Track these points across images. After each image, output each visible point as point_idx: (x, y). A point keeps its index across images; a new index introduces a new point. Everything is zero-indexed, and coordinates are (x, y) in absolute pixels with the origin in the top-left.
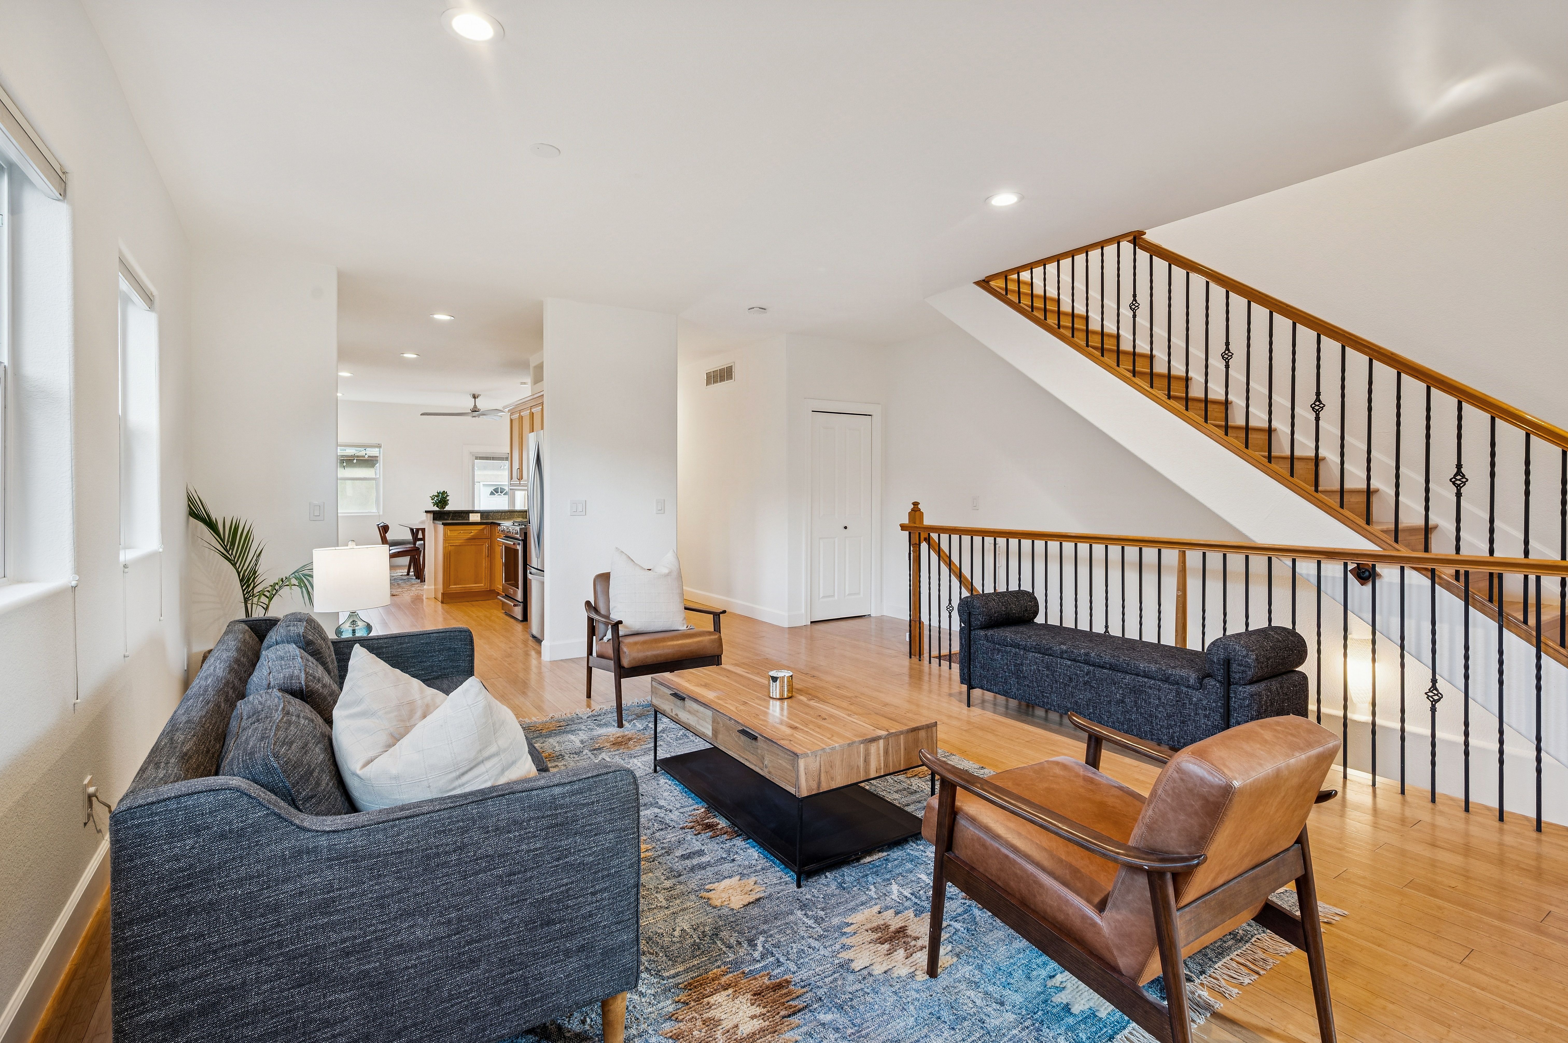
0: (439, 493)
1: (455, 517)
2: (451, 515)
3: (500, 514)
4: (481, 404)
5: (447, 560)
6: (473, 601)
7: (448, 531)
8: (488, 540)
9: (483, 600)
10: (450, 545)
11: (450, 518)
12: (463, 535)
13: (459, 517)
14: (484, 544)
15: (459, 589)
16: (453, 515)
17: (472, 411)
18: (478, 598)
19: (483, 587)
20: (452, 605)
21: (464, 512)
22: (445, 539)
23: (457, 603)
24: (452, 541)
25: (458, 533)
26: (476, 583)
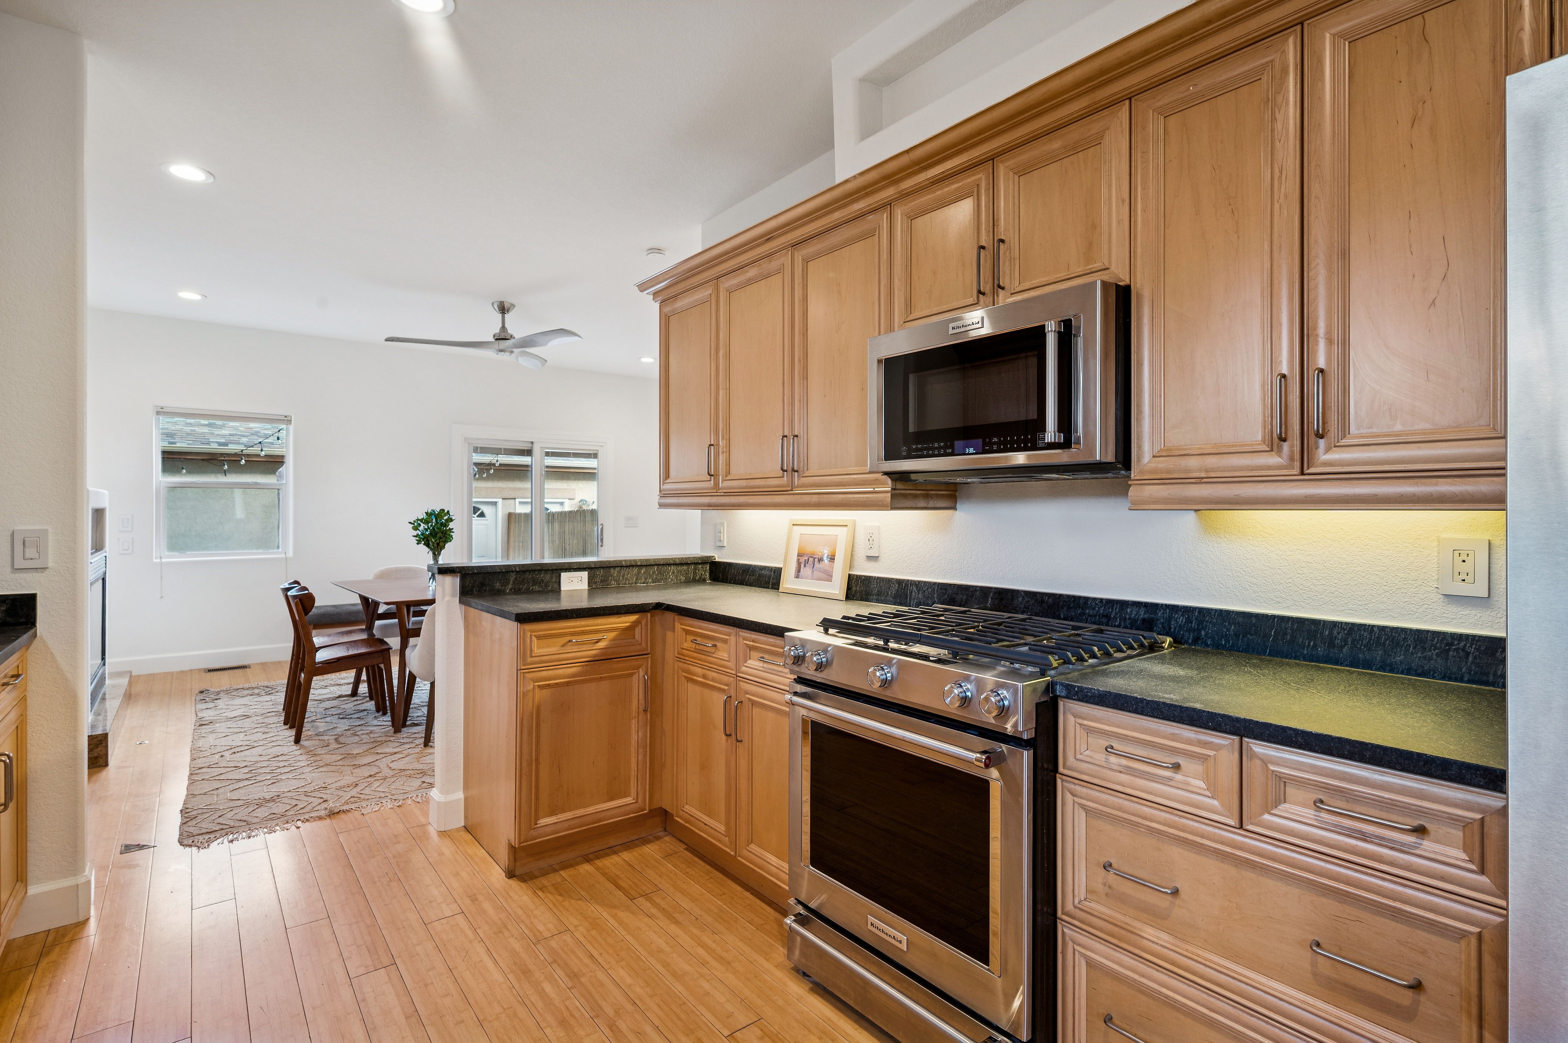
0: (429, 514)
1: (522, 582)
5: (530, 734)
6: (600, 854)
7: (531, 641)
8: (645, 658)
9: (628, 846)
10: (539, 686)
11: (510, 586)
12: (575, 649)
13: (533, 586)
14: (635, 673)
15: (566, 825)
16: (516, 579)
17: (496, 339)
18: (612, 841)
19: (632, 807)
20: (544, 881)
21: (546, 570)
22: (522, 667)
23: (555, 871)
24: (545, 674)
25: (562, 643)
26: (611, 799)
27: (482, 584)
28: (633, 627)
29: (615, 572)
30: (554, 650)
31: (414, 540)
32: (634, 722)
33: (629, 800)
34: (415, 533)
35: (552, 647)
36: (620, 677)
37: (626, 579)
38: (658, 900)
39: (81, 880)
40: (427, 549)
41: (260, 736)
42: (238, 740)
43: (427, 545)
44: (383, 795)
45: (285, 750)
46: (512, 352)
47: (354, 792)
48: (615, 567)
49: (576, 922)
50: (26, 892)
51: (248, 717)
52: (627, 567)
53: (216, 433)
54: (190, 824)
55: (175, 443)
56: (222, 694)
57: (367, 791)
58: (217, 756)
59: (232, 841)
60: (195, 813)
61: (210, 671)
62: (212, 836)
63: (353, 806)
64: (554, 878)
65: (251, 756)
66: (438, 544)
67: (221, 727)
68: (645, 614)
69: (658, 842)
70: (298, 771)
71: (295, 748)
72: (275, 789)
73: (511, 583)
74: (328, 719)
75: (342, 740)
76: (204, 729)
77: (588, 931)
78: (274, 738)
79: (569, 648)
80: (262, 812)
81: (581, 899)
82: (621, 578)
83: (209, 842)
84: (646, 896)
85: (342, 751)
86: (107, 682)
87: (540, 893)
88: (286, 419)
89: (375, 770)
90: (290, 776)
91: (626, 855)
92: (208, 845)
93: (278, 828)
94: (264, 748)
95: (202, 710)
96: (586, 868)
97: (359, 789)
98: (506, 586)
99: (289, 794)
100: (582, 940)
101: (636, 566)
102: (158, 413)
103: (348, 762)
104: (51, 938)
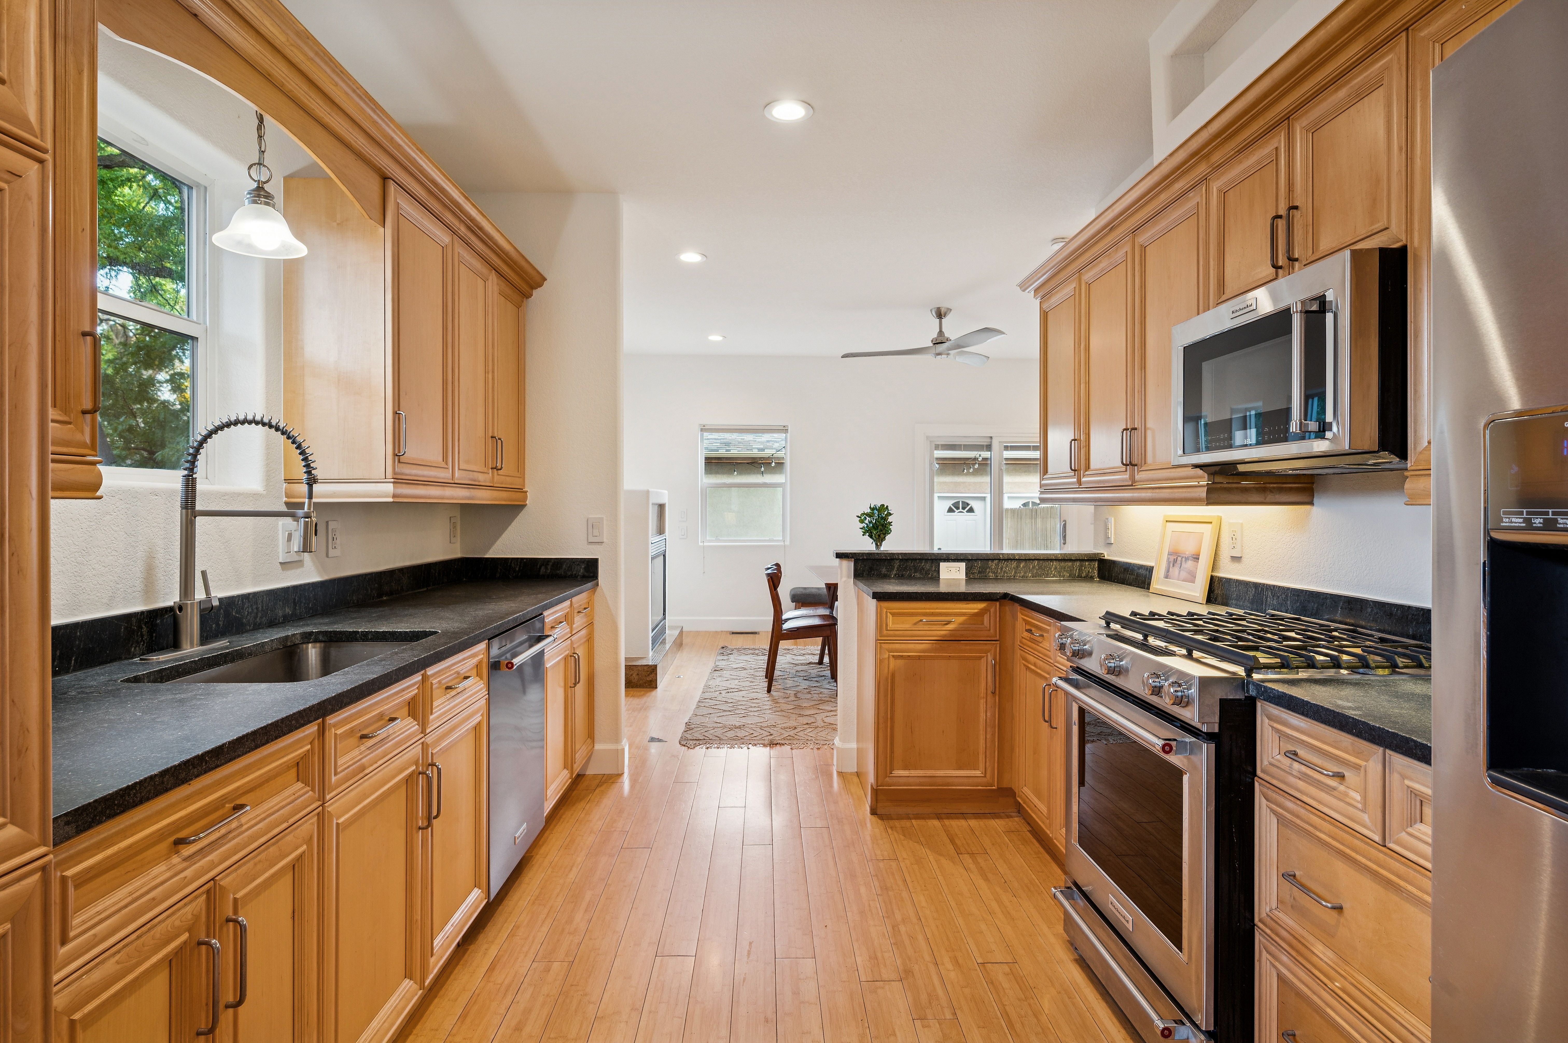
0: (872, 509)
1: (905, 569)
2: (897, 564)
3: (1014, 564)
4: (953, 329)
5: (886, 696)
6: (950, 816)
7: (887, 617)
8: (994, 644)
9: (977, 816)
10: (893, 656)
11: (894, 572)
12: (926, 627)
13: (915, 573)
14: (983, 657)
15: (918, 780)
16: (900, 566)
17: (934, 344)
18: (965, 808)
19: (979, 780)
20: (897, 823)
21: (926, 559)
22: (879, 638)
23: (909, 818)
24: (897, 646)
25: (915, 621)
26: (960, 768)
27: (871, 569)
28: (981, 614)
29: (993, 565)
30: (907, 626)
31: (861, 532)
32: (982, 701)
33: (978, 773)
34: (862, 525)
35: (905, 624)
36: (968, 658)
37: (1005, 572)
38: (980, 860)
39: (620, 748)
40: (871, 540)
41: (748, 684)
42: (733, 684)
43: (871, 536)
44: (810, 739)
45: (759, 696)
46: (948, 354)
47: (792, 733)
48: (993, 560)
49: (905, 856)
50: (594, 747)
51: (745, 669)
52: (1005, 560)
53: (758, 440)
54: (688, 732)
55: (729, 450)
56: (735, 651)
57: (801, 734)
58: (718, 693)
59: (708, 748)
60: (693, 726)
61: (733, 633)
62: (698, 742)
63: (787, 742)
64: (906, 823)
65: (737, 696)
66: (879, 536)
67: (726, 674)
68: (994, 602)
69: (1007, 820)
70: (762, 711)
71: (766, 695)
72: (744, 720)
73: (895, 569)
74: (796, 679)
75: (799, 695)
76: (717, 674)
77: (912, 864)
78: (755, 687)
79: (920, 627)
80: (731, 734)
81: (918, 842)
82: (999, 571)
83: (695, 746)
84: (972, 855)
85: (796, 703)
86: (667, 631)
87: (889, 831)
88: (784, 428)
89: (813, 720)
90: (756, 714)
91: (973, 823)
92: (694, 747)
93: (736, 746)
94: (747, 692)
95: (719, 660)
96: (936, 823)
97: (797, 730)
98: (890, 572)
99: (751, 726)
100: (904, 869)
101: (1015, 560)
102: (702, 430)
103: (797, 711)
104: (604, 778)
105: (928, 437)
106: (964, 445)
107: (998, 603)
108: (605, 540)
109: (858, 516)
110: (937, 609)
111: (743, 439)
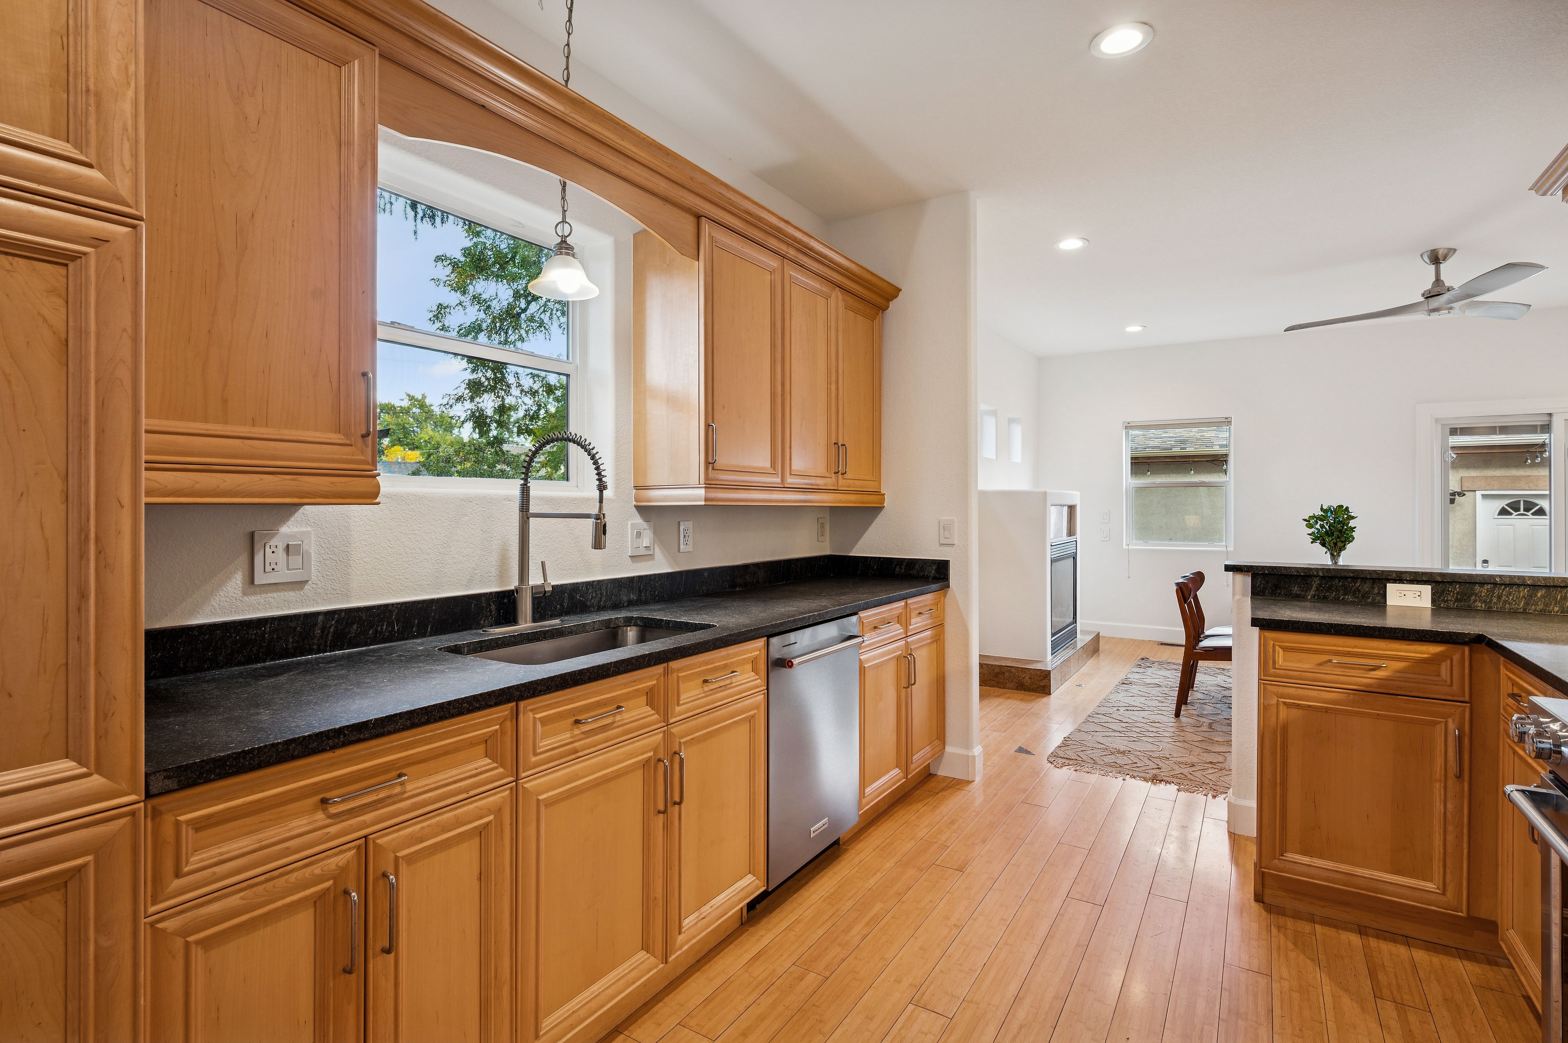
0: (1325, 511)
1: (1329, 589)
2: (1316, 583)
5: (1274, 753)
6: (1382, 935)
7: (1274, 651)
8: (1460, 706)
9: (1431, 946)
10: (1285, 703)
11: (1312, 592)
12: (1338, 671)
13: (1345, 594)
14: (1440, 722)
15: (1325, 874)
16: (1320, 585)
17: (1427, 298)
18: (1409, 928)
19: (1433, 897)
20: (1290, 923)
22: (1262, 677)
23: (1313, 921)
24: (1292, 691)
25: (1320, 661)
26: (1397, 872)
27: (1277, 586)
28: (1435, 660)
29: (1484, 591)
30: (1306, 666)
31: (1309, 539)
32: (1438, 786)
33: (1430, 886)
34: (1311, 531)
35: (1305, 663)
36: (1411, 721)
37: (1505, 602)
38: (1412, 1018)
39: (970, 754)
41: (1157, 703)
42: (1138, 701)
43: (1323, 545)
44: (1207, 781)
45: (1165, 719)
46: (1451, 308)
47: (1186, 771)
48: (1482, 584)
49: (1285, 974)
50: (944, 748)
51: (1159, 686)
52: (1506, 585)
54: (1062, 748)
55: (1185, 448)
56: (1156, 665)
57: (1198, 774)
58: (1115, 709)
59: (1076, 770)
60: (1070, 742)
61: (1162, 644)
62: (1067, 761)
63: (1175, 780)
64: (1305, 927)
65: (1137, 716)
66: (1335, 544)
67: (1134, 689)
68: (1460, 647)
69: (1488, 967)
70: (1159, 738)
71: (1173, 720)
72: (1133, 745)
73: (1314, 588)
74: (1218, 706)
75: (1215, 726)
76: (1125, 687)
77: (1291, 990)
78: (1163, 708)
79: (1327, 669)
80: (1109, 759)
81: (1313, 960)
82: (1495, 600)
83: (1063, 765)
84: (1401, 1007)
85: (1206, 734)
86: (1079, 635)
87: (1274, 930)
88: (1226, 420)
89: (1221, 759)
90: (1151, 740)
91: (1420, 955)
92: (1061, 767)
93: (1110, 774)
94: (1151, 713)
95: (1133, 672)
96: (1355, 939)
97: (1193, 769)
98: (1306, 591)
99: (1139, 753)
100: (1276, 993)
101: (1525, 585)
102: (1126, 428)
103: (1204, 745)
104: (953, 783)
105: (1437, 420)
106: (1500, 427)
107: (1467, 649)
108: (956, 542)
109: (1305, 520)
110: (1356, 647)
111: (1203, 436)
